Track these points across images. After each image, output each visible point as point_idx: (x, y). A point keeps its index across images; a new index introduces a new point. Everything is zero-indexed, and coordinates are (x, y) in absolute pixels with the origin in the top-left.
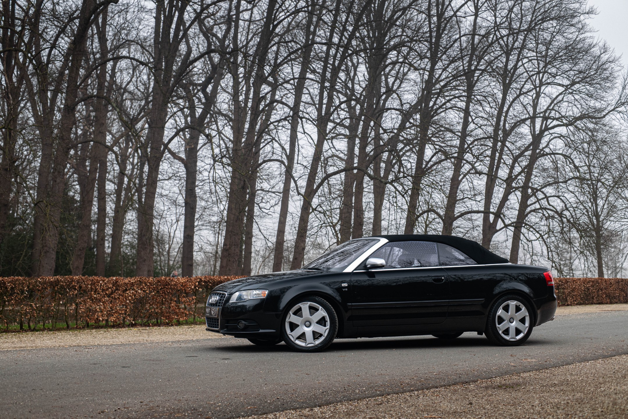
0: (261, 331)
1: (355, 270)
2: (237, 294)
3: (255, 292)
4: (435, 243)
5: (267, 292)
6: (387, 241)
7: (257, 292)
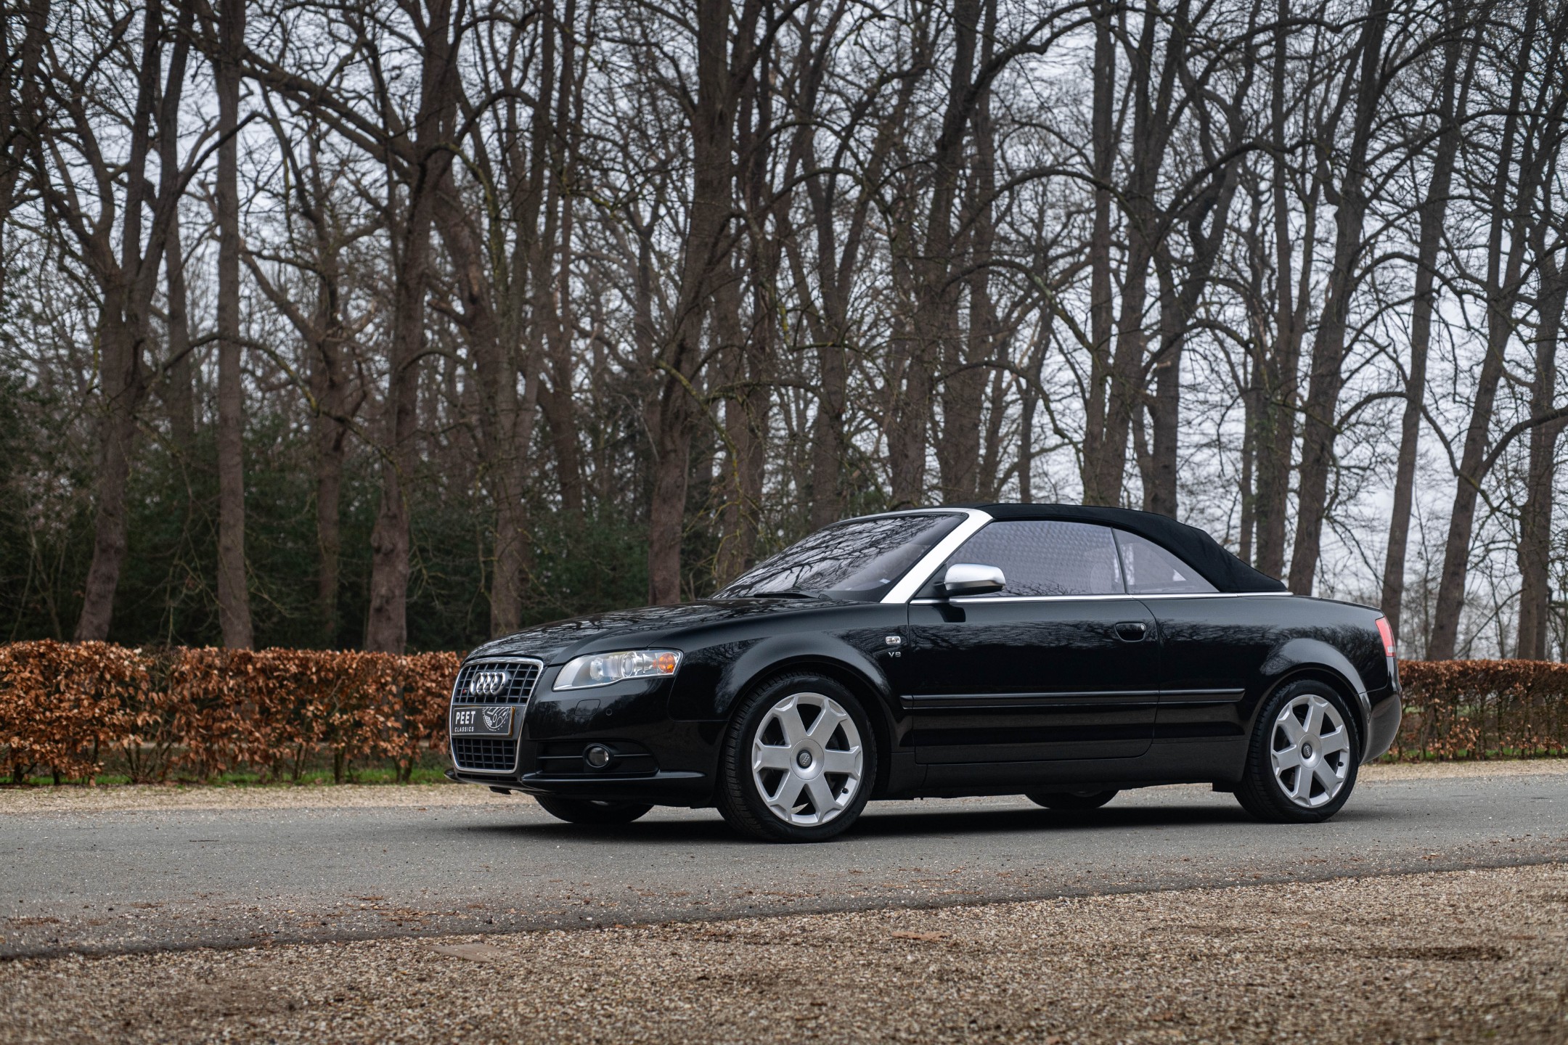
0: (661, 775)
1: (914, 597)
2: (577, 664)
3: (637, 658)
4: (1109, 529)
5: (677, 658)
6: (988, 517)
7: (645, 657)
